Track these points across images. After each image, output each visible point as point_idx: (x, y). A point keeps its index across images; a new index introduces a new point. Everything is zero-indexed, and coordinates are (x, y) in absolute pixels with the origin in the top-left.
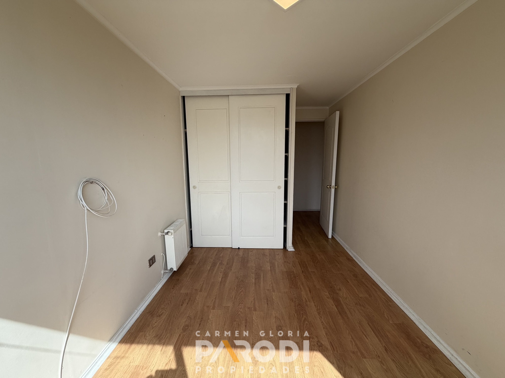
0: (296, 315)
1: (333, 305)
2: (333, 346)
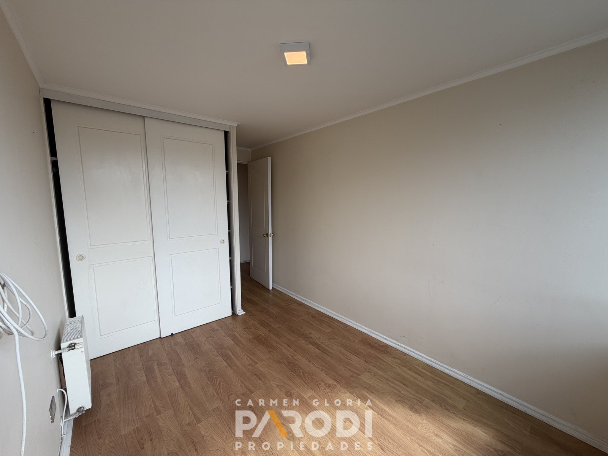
0: (293, 373)
1: (314, 349)
2: (338, 381)
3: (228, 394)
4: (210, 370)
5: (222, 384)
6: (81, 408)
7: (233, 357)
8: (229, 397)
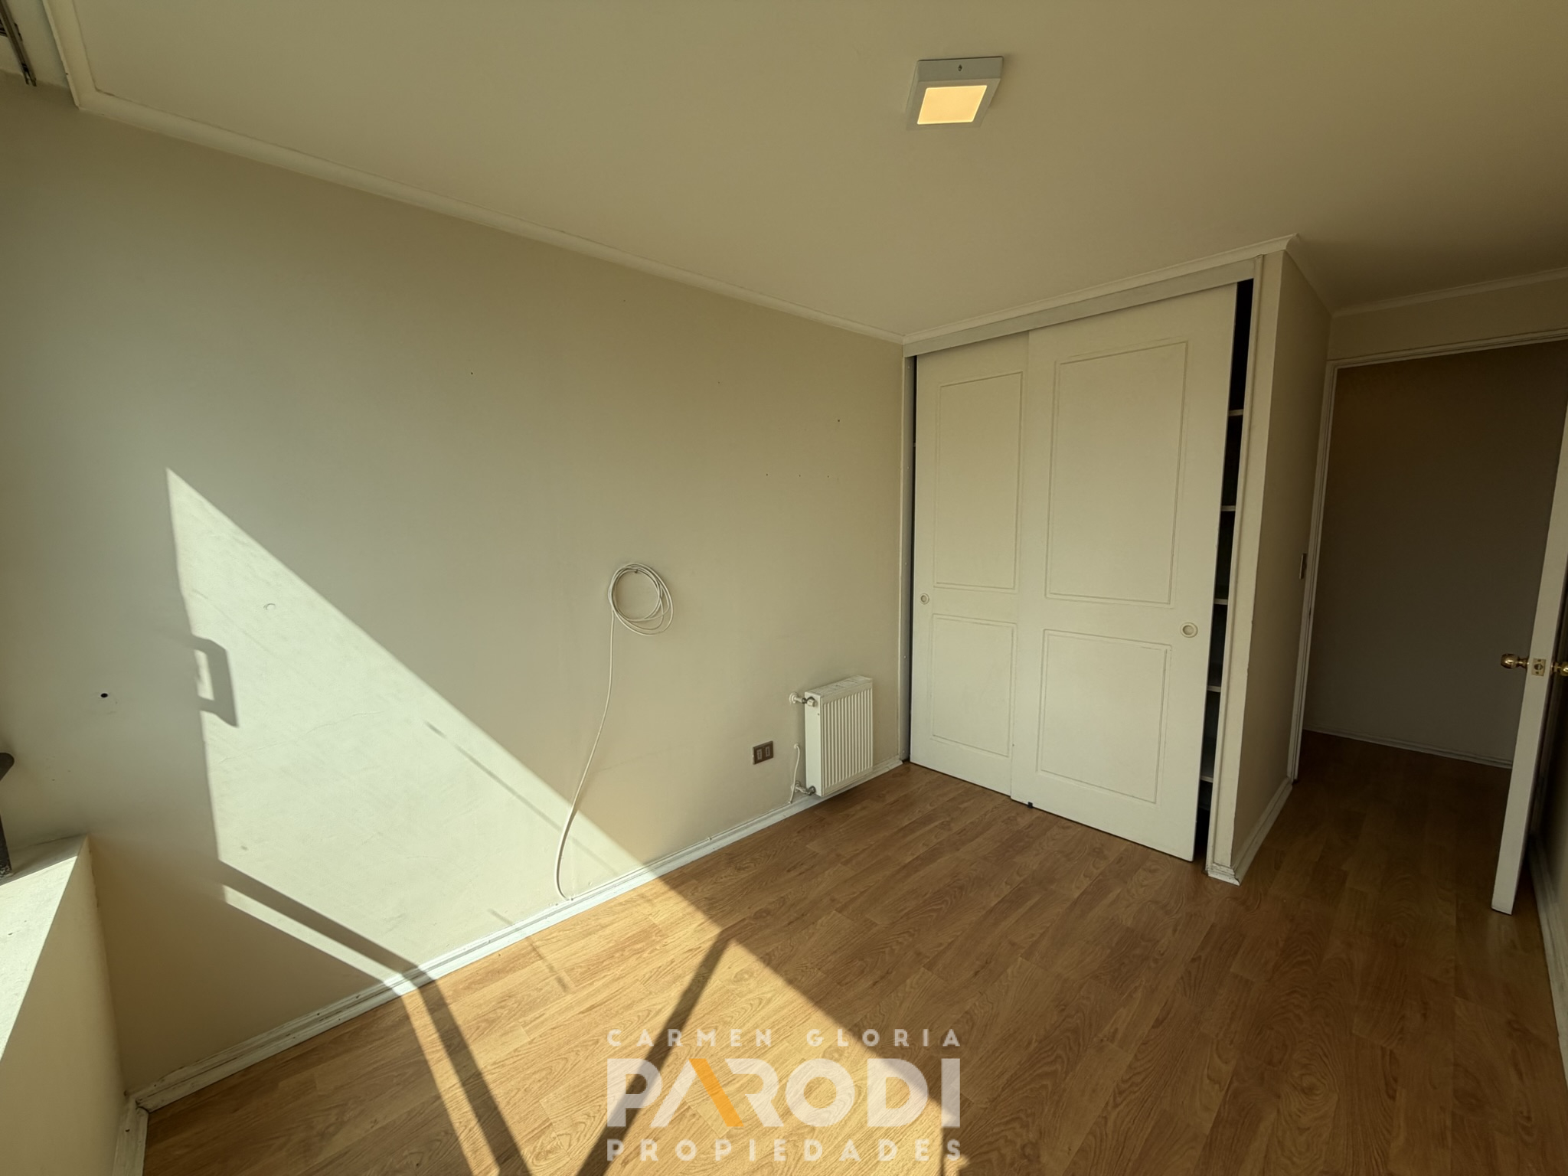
0: (1033, 1046)
1: (1207, 1110)
3: (911, 930)
4: (961, 888)
5: (932, 914)
6: (813, 787)
7: (1022, 910)
8: (904, 933)
